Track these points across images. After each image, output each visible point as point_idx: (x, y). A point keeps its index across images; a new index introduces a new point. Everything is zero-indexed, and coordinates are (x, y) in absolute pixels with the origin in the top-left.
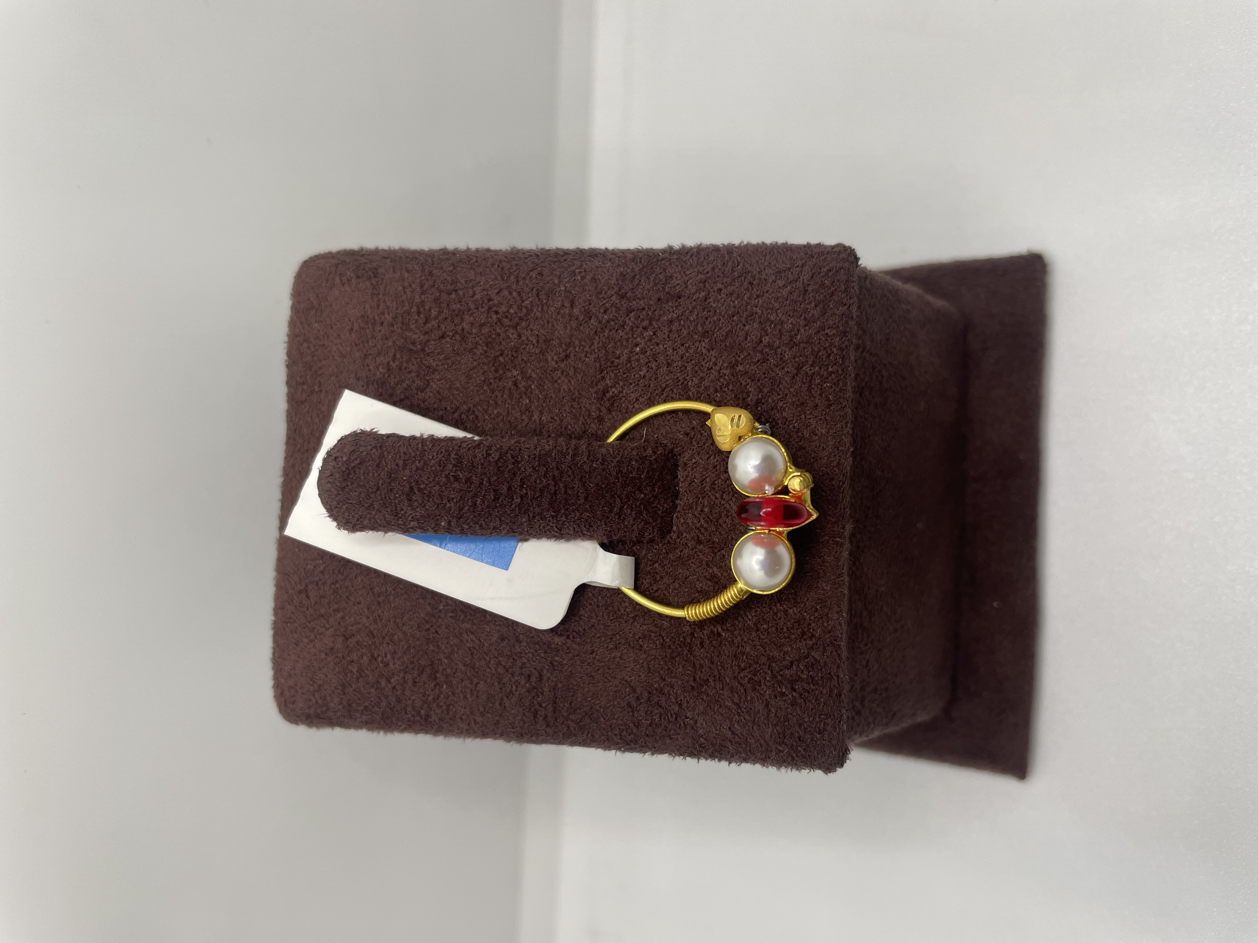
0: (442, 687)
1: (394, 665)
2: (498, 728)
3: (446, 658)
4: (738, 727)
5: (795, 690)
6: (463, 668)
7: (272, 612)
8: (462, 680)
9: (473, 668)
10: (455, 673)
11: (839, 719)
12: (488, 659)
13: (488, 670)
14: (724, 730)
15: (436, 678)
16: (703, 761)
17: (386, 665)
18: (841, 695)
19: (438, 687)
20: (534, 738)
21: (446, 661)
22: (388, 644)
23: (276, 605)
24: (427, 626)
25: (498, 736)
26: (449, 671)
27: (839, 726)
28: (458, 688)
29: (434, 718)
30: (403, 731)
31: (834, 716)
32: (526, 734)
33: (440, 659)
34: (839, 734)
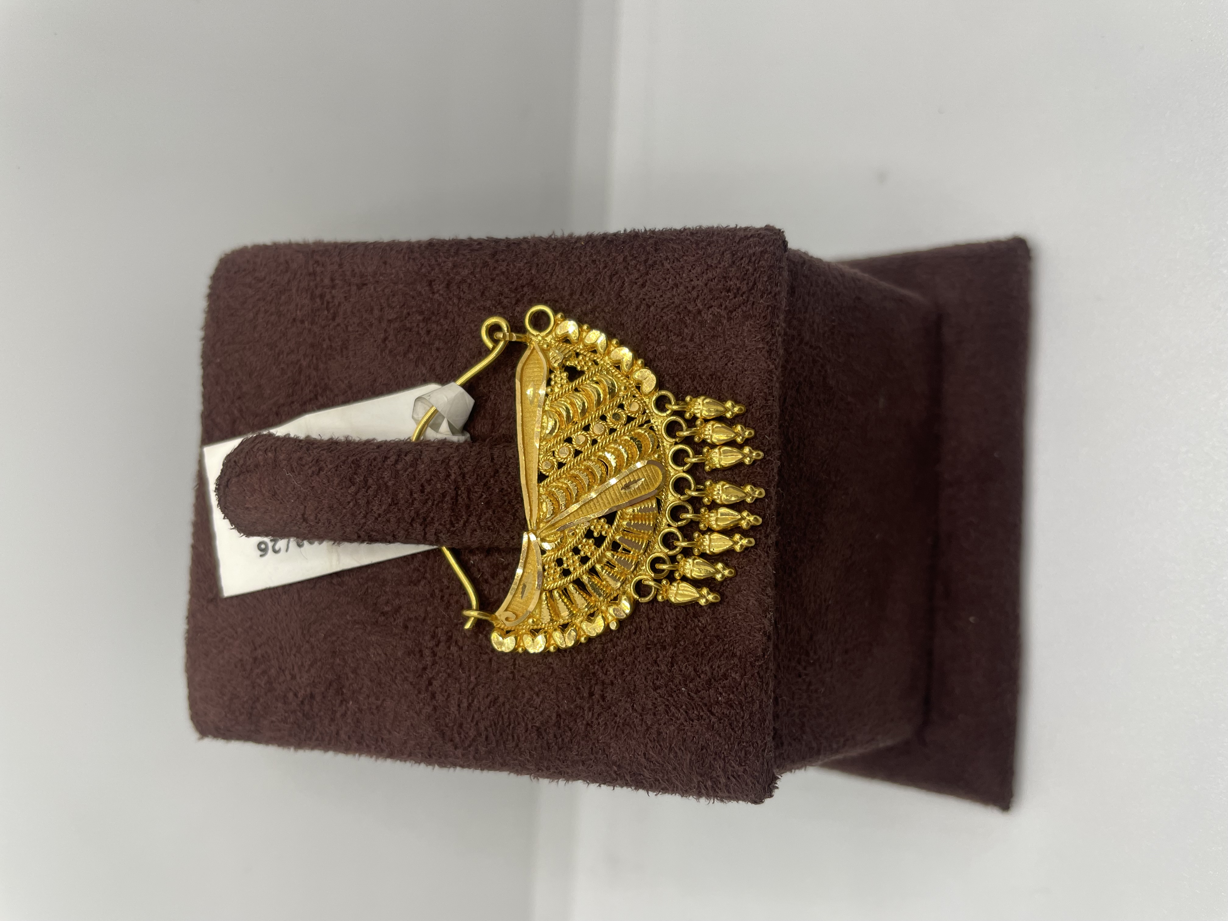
0: (348, 703)
1: (300, 678)
2: (405, 748)
3: (352, 673)
4: (653, 754)
5: (713, 714)
6: (369, 683)
7: (185, 621)
8: (368, 696)
9: (380, 684)
10: (361, 689)
11: (763, 748)
12: (394, 674)
13: (394, 686)
14: (639, 757)
15: (342, 694)
16: (618, 789)
17: (293, 677)
18: (765, 720)
19: (344, 703)
20: (443, 759)
21: (352, 676)
22: (295, 655)
23: (189, 614)
24: (334, 638)
25: (405, 756)
26: (355, 685)
27: (763, 756)
28: (364, 704)
29: (343, 736)
30: (313, 748)
31: (758, 744)
32: (434, 755)
33: (346, 674)
34: (763, 764)
